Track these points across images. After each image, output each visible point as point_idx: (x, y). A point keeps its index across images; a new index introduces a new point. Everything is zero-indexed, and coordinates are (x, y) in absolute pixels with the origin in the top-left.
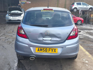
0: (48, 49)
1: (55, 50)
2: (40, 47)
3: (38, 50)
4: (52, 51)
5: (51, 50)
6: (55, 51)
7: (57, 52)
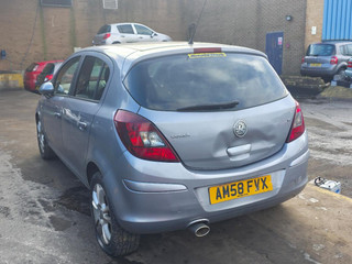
0: (245, 183)
1: (264, 182)
2: (220, 184)
3: (218, 196)
4: (257, 186)
5: (253, 184)
6: (264, 185)
7: (269, 189)
